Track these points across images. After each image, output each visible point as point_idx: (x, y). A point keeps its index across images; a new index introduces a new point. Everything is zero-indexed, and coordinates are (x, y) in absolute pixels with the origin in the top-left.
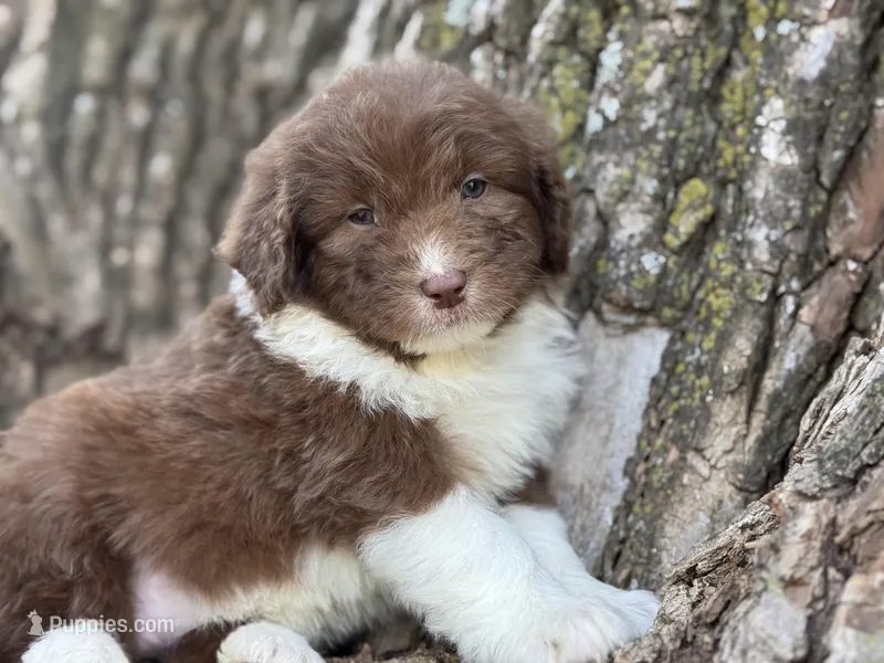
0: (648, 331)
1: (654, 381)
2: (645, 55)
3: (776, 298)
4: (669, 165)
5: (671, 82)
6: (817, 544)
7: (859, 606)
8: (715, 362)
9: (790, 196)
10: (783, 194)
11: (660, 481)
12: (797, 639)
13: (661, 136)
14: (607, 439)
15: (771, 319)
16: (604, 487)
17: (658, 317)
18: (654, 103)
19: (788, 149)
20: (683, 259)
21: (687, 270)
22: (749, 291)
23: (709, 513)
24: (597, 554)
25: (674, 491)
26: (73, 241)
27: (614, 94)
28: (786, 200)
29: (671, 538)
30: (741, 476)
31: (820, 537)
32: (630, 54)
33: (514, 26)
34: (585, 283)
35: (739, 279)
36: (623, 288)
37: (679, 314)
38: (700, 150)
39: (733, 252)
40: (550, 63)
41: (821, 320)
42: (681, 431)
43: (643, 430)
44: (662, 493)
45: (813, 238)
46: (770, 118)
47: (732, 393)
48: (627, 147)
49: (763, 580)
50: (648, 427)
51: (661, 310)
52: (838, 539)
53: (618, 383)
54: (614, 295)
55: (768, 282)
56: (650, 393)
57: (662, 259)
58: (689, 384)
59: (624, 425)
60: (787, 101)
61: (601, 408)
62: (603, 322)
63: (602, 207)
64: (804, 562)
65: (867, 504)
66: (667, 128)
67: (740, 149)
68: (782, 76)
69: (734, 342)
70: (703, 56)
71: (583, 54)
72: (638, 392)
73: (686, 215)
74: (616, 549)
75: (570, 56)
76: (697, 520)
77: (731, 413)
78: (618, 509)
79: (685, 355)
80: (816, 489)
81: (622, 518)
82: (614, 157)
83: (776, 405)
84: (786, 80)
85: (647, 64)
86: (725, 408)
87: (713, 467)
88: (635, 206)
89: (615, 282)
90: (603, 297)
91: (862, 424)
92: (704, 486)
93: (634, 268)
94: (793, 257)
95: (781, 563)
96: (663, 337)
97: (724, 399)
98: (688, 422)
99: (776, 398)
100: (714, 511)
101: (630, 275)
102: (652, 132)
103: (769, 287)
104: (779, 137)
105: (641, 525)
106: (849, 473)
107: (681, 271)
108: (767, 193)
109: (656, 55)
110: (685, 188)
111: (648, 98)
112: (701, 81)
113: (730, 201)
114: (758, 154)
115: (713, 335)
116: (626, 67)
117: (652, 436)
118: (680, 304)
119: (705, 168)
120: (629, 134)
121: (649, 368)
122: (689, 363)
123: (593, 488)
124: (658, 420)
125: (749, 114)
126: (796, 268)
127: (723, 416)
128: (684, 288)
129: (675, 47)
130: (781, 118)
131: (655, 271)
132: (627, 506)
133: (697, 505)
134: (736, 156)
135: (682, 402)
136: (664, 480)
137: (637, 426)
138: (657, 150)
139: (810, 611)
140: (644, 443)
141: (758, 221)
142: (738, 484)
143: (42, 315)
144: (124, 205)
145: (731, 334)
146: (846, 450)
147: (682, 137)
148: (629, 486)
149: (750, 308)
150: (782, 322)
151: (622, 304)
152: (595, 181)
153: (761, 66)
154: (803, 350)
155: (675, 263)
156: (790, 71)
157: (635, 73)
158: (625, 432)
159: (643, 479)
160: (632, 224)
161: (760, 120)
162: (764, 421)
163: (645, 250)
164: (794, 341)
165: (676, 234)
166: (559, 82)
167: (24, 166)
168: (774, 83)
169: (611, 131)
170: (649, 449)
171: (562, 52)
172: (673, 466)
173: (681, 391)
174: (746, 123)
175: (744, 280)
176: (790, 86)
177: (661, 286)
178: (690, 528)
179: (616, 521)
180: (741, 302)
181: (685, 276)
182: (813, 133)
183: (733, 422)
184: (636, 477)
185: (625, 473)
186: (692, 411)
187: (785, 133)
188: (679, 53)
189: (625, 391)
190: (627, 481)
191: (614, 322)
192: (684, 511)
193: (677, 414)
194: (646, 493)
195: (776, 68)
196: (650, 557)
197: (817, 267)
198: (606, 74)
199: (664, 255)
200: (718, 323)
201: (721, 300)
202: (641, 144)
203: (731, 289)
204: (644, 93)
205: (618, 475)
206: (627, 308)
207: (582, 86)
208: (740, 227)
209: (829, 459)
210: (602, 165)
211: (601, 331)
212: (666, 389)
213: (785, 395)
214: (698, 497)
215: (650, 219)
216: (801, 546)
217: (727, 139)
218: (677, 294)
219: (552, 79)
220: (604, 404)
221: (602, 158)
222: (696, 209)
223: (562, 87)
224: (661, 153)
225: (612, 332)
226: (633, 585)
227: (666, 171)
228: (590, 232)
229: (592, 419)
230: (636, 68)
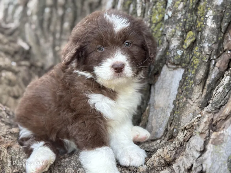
0: (179, 69)
1: (180, 81)
3: (210, 60)
4: (184, 28)
5: (185, 6)
6: (208, 124)
7: (214, 139)
8: (195, 77)
9: (214, 35)
10: (212, 35)
11: (181, 106)
12: (201, 146)
13: (182, 20)
14: (169, 96)
15: (209, 66)
16: (168, 107)
17: (181, 66)
18: (180, 12)
19: (213, 23)
20: (187, 51)
21: (189, 54)
22: (203, 59)
23: (193, 113)
24: (166, 123)
25: (184, 108)
26: (46, 45)
27: (171, 10)
28: (213, 36)
29: (183, 120)
30: (200, 104)
31: (209, 123)
34: (164, 57)
35: (201, 56)
36: (173, 59)
37: (186, 65)
38: (192, 23)
39: (200, 49)
40: (156, 2)
41: (221, 66)
42: (187, 93)
43: (178, 93)
44: (182, 109)
45: (220, 45)
46: (209, 16)
47: (199, 84)
48: (174, 23)
49: (195, 132)
50: (179, 93)
51: (182, 64)
52: (213, 123)
53: (172, 82)
54: (170, 61)
55: (208, 57)
56: (179, 84)
57: (182, 52)
58: (189, 82)
59: (173, 93)
60: (213, 11)
61: (168, 88)
62: (169, 67)
63: (168, 39)
64: (204, 128)
65: (220, 115)
66: (184, 19)
67: (202, 23)
68: (212, 5)
69: (200, 72)
72: (177, 84)
73: (188, 40)
74: (171, 122)
76: (190, 115)
77: (198, 89)
78: (171, 112)
79: (188, 75)
80: (211, 111)
82: (171, 26)
83: (209, 87)
84: (213, 6)
85: (179, 2)
86: (197, 88)
87: (194, 102)
88: (176, 39)
89: (170, 58)
90: (168, 61)
91: (221, 95)
92: (192, 107)
93: (175, 54)
94: (214, 50)
95: (199, 129)
96: (182, 71)
97: (197, 86)
98: (188, 92)
99: (209, 85)
100: (194, 113)
101: (174, 56)
102: (180, 19)
103: (208, 58)
104: (211, 20)
105: (177, 116)
106: (218, 107)
107: (187, 54)
108: (208, 34)
109: (181, 0)
110: (188, 34)
111: (179, 11)
112: (192, 6)
113: (200, 36)
114: (206, 24)
115: (194, 70)
116: (174, 3)
117: (180, 95)
118: (187, 62)
119: (193, 28)
120: (174, 20)
121: (179, 78)
122: (189, 77)
123: (165, 108)
124: (181, 91)
125: (204, 14)
126: (215, 53)
127: (196, 90)
128: (188, 58)
130: (212, 15)
131: (180, 55)
132: (173, 112)
133: (189, 112)
134: (201, 25)
135: (187, 86)
137: (176, 93)
138: (181, 24)
139: (205, 140)
140: (178, 97)
141: (206, 42)
142: (200, 106)
143: (39, 64)
144: (58, 36)
145: (199, 70)
146: (218, 102)
147: (187, 21)
148: (174, 107)
149: (203, 63)
150: (211, 66)
151: (172, 63)
152: (166, 32)
153: (207, 2)
154: (216, 74)
155: (186, 52)
156: (214, 3)
157: (176, 5)
158: (173, 94)
159: (178, 105)
160: (175, 43)
161: (207, 16)
162: (206, 91)
163: (178, 50)
164: (214, 71)
165: (186, 45)
166: (158, 7)
167: (34, 27)
168: (210, 6)
169: (170, 19)
170: (179, 98)
172: (184, 102)
173: (187, 84)
174: (203, 16)
175: (202, 56)
176: (214, 7)
177: (182, 58)
178: (188, 117)
179: (171, 115)
180: (201, 62)
181: (188, 55)
182: (220, 19)
183: (199, 91)
184: (176, 105)
185: (173, 104)
186: (189, 89)
187: (212, 19)
189: (173, 84)
190: (174, 106)
191: (171, 67)
192: (187, 113)
193: (186, 89)
194: (178, 109)
195: (211, 3)
196: (179, 124)
197: (221, 52)
198: (169, 5)
199: (183, 51)
200: (195, 67)
201: (196, 62)
202: (177, 23)
203: (199, 59)
204: (178, 10)
205: (171, 104)
206: (174, 64)
207: (163, 8)
208: (202, 43)
209: (214, 104)
210: (168, 28)
211: (168, 69)
212: (183, 83)
213: (212, 84)
214: (190, 110)
215: (179, 42)
216: (204, 125)
217: (199, 21)
218: (186, 60)
219: (156, 6)
220: (168, 87)
221: (168, 26)
222: (191, 39)
223: (159, 8)
224: (182, 25)
225: (171, 70)
226: (175, 130)
227: (183, 29)
228: (165, 45)
229: (165, 91)
230: (176, 3)
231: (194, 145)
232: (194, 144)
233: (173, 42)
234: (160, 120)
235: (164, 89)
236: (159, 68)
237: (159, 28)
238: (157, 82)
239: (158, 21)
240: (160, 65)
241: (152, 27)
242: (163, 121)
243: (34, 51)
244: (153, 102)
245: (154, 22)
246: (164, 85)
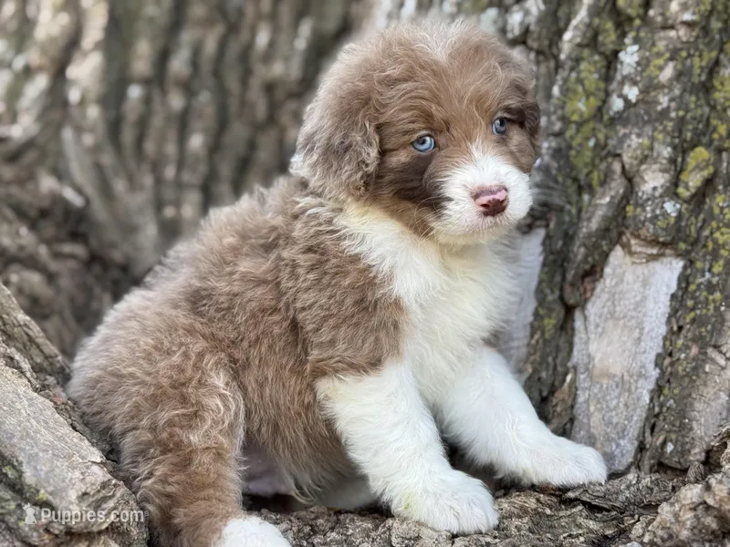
0: (666, 260)
1: (673, 297)
2: (659, 55)
4: (679, 137)
5: (679, 75)
8: (725, 281)
11: (684, 370)
13: (673, 115)
14: (639, 340)
16: (640, 375)
17: (676, 249)
18: (666, 91)
20: (691, 207)
21: (694, 215)
24: (640, 424)
25: (698, 377)
27: (635, 83)
29: (699, 412)
32: (647, 54)
33: (544, 32)
34: (614, 224)
36: (651, 227)
37: (689, 248)
38: (700, 126)
40: (577, 60)
42: (700, 333)
43: (667, 333)
44: (687, 380)
48: (645, 123)
50: (671, 331)
51: (677, 244)
53: (644, 298)
54: (642, 232)
56: (671, 305)
57: (678, 206)
58: (702, 298)
59: (651, 330)
61: (633, 317)
62: (631, 253)
63: (626, 166)
66: (677, 109)
70: (700, 56)
71: (602, 54)
72: (661, 305)
73: (694, 173)
74: (653, 421)
75: (592, 56)
76: (719, 398)
78: (652, 392)
79: (695, 277)
81: (656, 398)
82: (636, 130)
85: (660, 62)
87: (727, 359)
88: (656, 167)
89: (643, 223)
90: (632, 234)
92: (722, 373)
93: (658, 212)
96: (678, 265)
98: (706, 327)
101: (656, 217)
102: (666, 112)
105: (671, 403)
107: (691, 216)
109: (667, 55)
111: (663, 87)
112: (700, 75)
113: (725, 164)
115: (721, 262)
116: (643, 64)
117: (674, 338)
118: (691, 239)
120: (647, 113)
121: (668, 287)
122: (700, 284)
123: (631, 376)
124: (677, 326)
128: (693, 229)
129: (681, 49)
131: (674, 215)
132: (658, 390)
133: (717, 387)
135: (698, 312)
136: (688, 370)
137: (663, 330)
138: (670, 125)
140: (668, 343)
143: (117, 256)
144: (170, 172)
147: (689, 116)
148: (660, 374)
151: (649, 239)
152: (622, 148)
155: (686, 209)
157: (652, 68)
158: (653, 334)
159: (669, 369)
160: (653, 180)
163: (666, 199)
165: (687, 188)
166: (583, 75)
167: (88, 140)
169: (632, 110)
171: (586, 52)
172: (695, 359)
173: (696, 304)
177: (678, 226)
178: (713, 404)
179: (651, 400)
181: (693, 219)
184: (664, 368)
185: (656, 365)
186: (709, 318)
188: (684, 54)
189: (650, 304)
190: (658, 371)
191: (640, 253)
192: (709, 391)
193: (693, 321)
194: (671, 380)
196: (682, 426)
198: (626, 69)
199: (679, 203)
200: (724, 253)
201: (726, 237)
202: (656, 120)
204: (659, 82)
205: (650, 366)
206: (654, 242)
210: (626, 136)
211: (628, 259)
212: (682, 303)
214: (718, 381)
215: (667, 176)
217: (721, 119)
218: (688, 233)
219: (579, 73)
220: (634, 314)
221: (627, 131)
222: (702, 170)
223: (586, 78)
224: (673, 127)
225: (638, 261)
226: (670, 447)
227: (677, 141)
228: (617, 187)
229: (625, 325)
230: (652, 64)
233: (646, 178)
234: (617, 415)
235: (618, 319)
236: (600, 255)
238: (593, 299)
239: (586, 116)
240: (602, 247)
241: (568, 134)
242: (629, 419)
243: (100, 211)
244: (586, 360)
245: (575, 118)
246: (618, 309)
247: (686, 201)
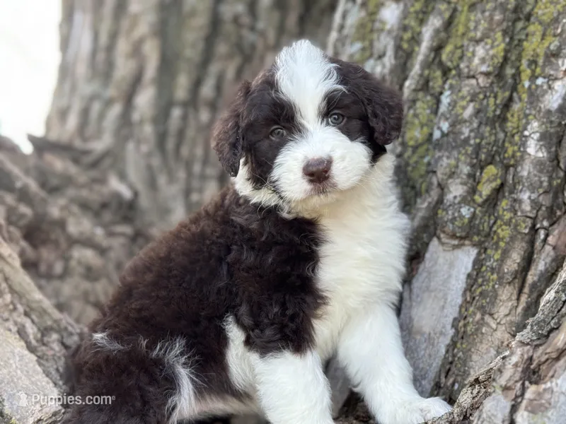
0: (466, 248)
1: (469, 276)
2: (463, 98)
3: (534, 230)
4: (477, 158)
5: (478, 112)
6: (520, 369)
7: (531, 400)
8: (501, 266)
9: (542, 175)
10: (538, 174)
11: (471, 330)
12: (505, 417)
13: (472, 142)
14: (443, 307)
15: (532, 243)
16: (442, 333)
17: (471, 241)
18: (468, 124)
19: (540, 148)
20: (484, 209)
21: (487, 214)
22: (519, 228)
23: (496, 348)
24: (437, 370)
25: (477, 337)
26: (171, 191)
27: (447, 119)
28: (540, 177)
29: (475, 362)
30: (514, 329)
31: (522, 366)
32: (455, 97)
33: (395, 80)
34: (432, 222)
35: (514, 221)
36: (451, 226)
37: (483, 239)
38: (495, 149)
39: (511, 206)
40: (414, 101)
41: (560, 243)
42: (482, 303)
43: (463, 302)
44: (472, 337)
45: (556, 197)
46: (531, 132)
47: (509, 283)
48: (453, 148)
49: (494, 387)
50: (465, 301)
51: (472, 237)
52: (532, 367)
53: (450, 276)
54: (446, 229)
55: (529, 222)
56: (467, 282)
58: (487, 278)
59: (452, 300)
60: (540, 123)
61: (440, 290)
62: (443, 244)
63: (440, 180)
64: (512, 378)
65: (546, 349)
66: (475, 138)
67: (516, 148)
68: (538, 109)
69: (511, 255)
70: (495, 97)
71: (432, 95)
72: (460, 283)
73: (486, 185)
74: (448, 367)
75: (425, 96)
76: (489, 352)
77: (509, 294)
78: (448, 346)
79: (486, 261)
80: (529, 340)
81: (451, 350)
82: (447, 154)
83: (533, 290)
84: (539, 111)
85: (464, 103)
86: (505, 291)
87: (499, 323)
88: (458, 181)
89: (446, 222)
90: (441, 231)
91: (552, 307)
92: (494, 334)
93: (456, 215)
94: (544, 208)
95: (501, 379)
96: (473, 252)
97: (505, 287)
98: (486, 299)
99: (534, 285)
100: (499, 348)
101: (454, 219)
102: (466, 141)
103: (530, 225)
104: (536, 142)
105: (460, 354)
106: (545, 332)
107: (485, 215)
108: (529, 173)
109: (468, 98)
110: (485, 171)
111: (465, 121)
112: (495, 111)
113: (511, 177)
114: (525, 152)
115: (500, 252)
116: (453, 104)
117: (468, 306)
118: (483, 233)
119: (497, 159)
120: (455, 140)
121: (466, 268)
122: (488, 266)
123: (435, 334)
124: (471, 297)
125: (521, 129)
126: (546, 215)
127: (504, 296)
128: (486, 224)
129: (480, 93)
130: (537, 132)
131: (468, 216)
132: (453, 344)
133: (489, 344)
134: (514, 152)
135: (484, 287)
136: (473, 330)
137: (460, 301)
138: (470, 150)
139: (513, 403)
140: (463, 310)
141: (524, 189)
142: (512, 333)
144: (197, 168)
145: (509, 251)
146: (544, 321)
147: (483, 143)
148: (455, 333)
149: (519, 237)
150: (538, 244)
151: (450, 234)
152: (436, 167)
153: (527, 102)
154: (549, 260)
155: (480, 211)
156: (542, 106)
157: (458, 108)
158: (453, 303)
159: (463, 329)
160: (456, 190)
161: (526, 133)
162: (527, 299)
163: (463, 205)
164: (543, 256)
165: (481, 196)
166: (418, 111)
167: (145, 148)
168: (534, 112)
169: (445, 139)
170: (466, 313)
171: (421, 95)
172: (477, 323)
173: (483, 281)
174: (519, 134)
175: (516, 221)
176: (542, 114)
177: (472, 224)
178: (485, 356)
179: (447, 352)
180: (515, 233)
181: (486, 218)
182: (555, 140)
183: (510, 299)
184: (459, 329)
185: (453, 326)
186: (488, 293)
187: (539, 140)
188: (481, 96)
189: (453, 281)
190: (453, 330)
191: (447, 243)
192: (483, 347)
193: (481, 294)
194: (464, 337)
195: (535, 104)
196: (465, 372)
197: (559, 213)
198: (443, 108)
199: (473, 207)
200: (502, 244)
201: (504, 232)
202: (461, 146)
203: (510, 226)
204: (462, 119)
205: (449, 327)
206: (454, 236)
207: (432, 112)
208: (516, 191)
209: (536, 325)
210: (440, 158)
211: (441, 248)
212: (476, 280)
213: (538, 284)
214: (490, 340)
215: (465, 188)
216: (512, 371)
217: (510, 143)
218: (481, 228)
219: (415, 110)
220: (442, 288)
221: (440, 154)
222: (491, 182)
223: (421, 113)
224: (472, 152)
225: (447, 249)
226: (456, 386)
227: (475, 161)
228: (434, 194)
229: (435, 296)
230: (458, 105)
231: (489, 414)
232: (489, 411)
233: (451, 189)
234: (423, 362)
235: (432, 291)
236: (422, 244)
237: (423, 157)
238: (417, 276)
239: (420, 141)
240: (423, 238)
241: (406, 155)
242: (430, 365)
243: (144, 202)
244: (408, 321)
245: (411, 143)
246: (432, 284)
247: (480, 205)
